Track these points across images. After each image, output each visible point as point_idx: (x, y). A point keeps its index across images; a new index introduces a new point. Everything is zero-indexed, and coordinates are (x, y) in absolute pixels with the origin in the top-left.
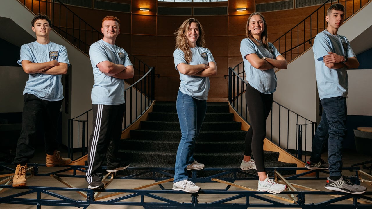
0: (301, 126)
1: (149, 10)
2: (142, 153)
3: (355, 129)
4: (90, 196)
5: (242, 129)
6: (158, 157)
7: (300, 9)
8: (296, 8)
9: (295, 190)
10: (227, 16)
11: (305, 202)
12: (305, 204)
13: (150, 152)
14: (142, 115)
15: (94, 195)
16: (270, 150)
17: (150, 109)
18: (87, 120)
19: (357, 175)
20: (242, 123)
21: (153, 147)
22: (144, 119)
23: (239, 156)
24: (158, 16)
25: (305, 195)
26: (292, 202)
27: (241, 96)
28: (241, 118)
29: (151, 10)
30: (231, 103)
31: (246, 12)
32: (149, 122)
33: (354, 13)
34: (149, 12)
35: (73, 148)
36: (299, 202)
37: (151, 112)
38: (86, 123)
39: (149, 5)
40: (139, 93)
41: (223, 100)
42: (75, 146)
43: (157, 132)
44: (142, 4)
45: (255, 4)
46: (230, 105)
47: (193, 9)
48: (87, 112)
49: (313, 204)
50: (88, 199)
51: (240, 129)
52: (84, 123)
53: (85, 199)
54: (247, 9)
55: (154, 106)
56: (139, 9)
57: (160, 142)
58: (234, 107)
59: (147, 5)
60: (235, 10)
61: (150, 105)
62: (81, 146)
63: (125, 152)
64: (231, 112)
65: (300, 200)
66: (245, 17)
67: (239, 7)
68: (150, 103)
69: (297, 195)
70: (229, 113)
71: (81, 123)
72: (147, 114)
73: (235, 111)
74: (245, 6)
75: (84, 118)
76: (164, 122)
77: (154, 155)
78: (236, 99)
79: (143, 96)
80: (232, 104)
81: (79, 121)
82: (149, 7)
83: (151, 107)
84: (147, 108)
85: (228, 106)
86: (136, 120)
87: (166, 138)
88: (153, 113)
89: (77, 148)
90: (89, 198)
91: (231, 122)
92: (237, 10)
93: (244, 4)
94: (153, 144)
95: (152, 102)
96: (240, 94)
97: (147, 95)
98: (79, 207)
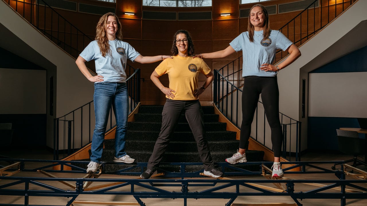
0: (286, 125)
1: (134, 14)
3: (337, 129)
4: (79, 185)
5: (227, 130)
6: (144, 156)
7: (282, 14)
8: (279, 13)
10: (211, 21)
11: (294, 190)
12: (294, 192)
15: (83, 185)
16: (255, 150)
17: (136, 110)
18: (73, 120)
19: (342, 168)
20: (228, 124)
21: (139, 147)
22: (130, 120)
23: (225, 154)
24: (143, 20)
25: (294, 183)
26: (281, 191)
27: (226, 98)
28: (226, 118)
29: (136, 14)
30: (216, 104)
31: (230, 17)
32: (135, 122)
33: (336, 16)
34: (133, 16)
35: (59, 149)
36: (288, 190)
37: (136, 113)
38: (72, 122)
39: (134, 9)
41: (208, 104)
42: (61, 147)
43: (143, 132)
44: (127, 8)
45: (239, 9)
46: (216, 107)
47: (178, 13)
48: (73, 111)
49: (302, 192)
50: (78, 189)
51: (226, 129)
52: (70, 122)
53: (74, 190)
54: (230, 14)
55: (139, 107)
56: (124, 13)
58: (219, 108)
59: (132, 9)
60: (219, 15)
61: (136, 106)
62: (67, 148)
63: (112, 152)
64: (217, 114)
65: (289, 188)
66: (229, 22)
67: (224, 12)
69: (286, 183)
70: (215, 114)
71: (67, 123)
73: (220, 111)
74: (229, 11)
75: (70, 118)
77: (141, 154)
78: (222, 101)
79: (130, 99)
81: (65, 121)
82: (134, 11)
83: (137, 108)
84: (133, 108)
88: (139, 114)
89: (63, 149)
91: (216, 123)
92: (221, 15)
93: (228, 9)
94: (139, 143)
95: (137, 104)
96: (225, 96)
97: (133, 97)
98: (68, 196)
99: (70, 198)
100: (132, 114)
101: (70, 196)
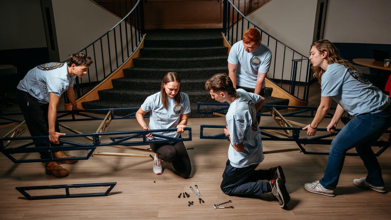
0: (297, 61)
2: (138, 94)
9: (292, 126)
11: (299, 137)
12: (299, 138)
13: (145, 92)
14: (133, 52)
15: (99, 138)
17: (141, 45)
21: (147, 87)
22: (136, 56)
25: (300, 131)
30: (225, 36)
32: (142, 59)
36: (294, 136)
37: (142, 48)
40: (129, 26)
46: (225, 38)
49: (306, 138)
53: (91, 143)
55: (145, 40)
57: (155, 82)
58: (228, 40)
61: (141, 40)
63: (121, 93)
64: (226, 46)
65: (295, 134)
68: (141, 38)
69: (293, 130)
70: (224, 46)
72: (139, 50)
73: (230, 44)
76: (157, 59)
79: (133, 29)
80: (227, 37)
83: (142, 42)
84: (138, 43)
85: (223, 39)
86: (128, 58)
87: (160, 76)
88: (145, 49)
90: (95, 142)
91: (225, 57)
94: (147, 83)
96: (235, 23)
97: (137, 27)
98: (87, 149)
99: (89, 150)
100: (138, 50)
101: (89, 149)
